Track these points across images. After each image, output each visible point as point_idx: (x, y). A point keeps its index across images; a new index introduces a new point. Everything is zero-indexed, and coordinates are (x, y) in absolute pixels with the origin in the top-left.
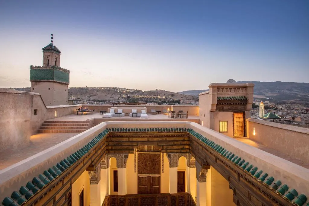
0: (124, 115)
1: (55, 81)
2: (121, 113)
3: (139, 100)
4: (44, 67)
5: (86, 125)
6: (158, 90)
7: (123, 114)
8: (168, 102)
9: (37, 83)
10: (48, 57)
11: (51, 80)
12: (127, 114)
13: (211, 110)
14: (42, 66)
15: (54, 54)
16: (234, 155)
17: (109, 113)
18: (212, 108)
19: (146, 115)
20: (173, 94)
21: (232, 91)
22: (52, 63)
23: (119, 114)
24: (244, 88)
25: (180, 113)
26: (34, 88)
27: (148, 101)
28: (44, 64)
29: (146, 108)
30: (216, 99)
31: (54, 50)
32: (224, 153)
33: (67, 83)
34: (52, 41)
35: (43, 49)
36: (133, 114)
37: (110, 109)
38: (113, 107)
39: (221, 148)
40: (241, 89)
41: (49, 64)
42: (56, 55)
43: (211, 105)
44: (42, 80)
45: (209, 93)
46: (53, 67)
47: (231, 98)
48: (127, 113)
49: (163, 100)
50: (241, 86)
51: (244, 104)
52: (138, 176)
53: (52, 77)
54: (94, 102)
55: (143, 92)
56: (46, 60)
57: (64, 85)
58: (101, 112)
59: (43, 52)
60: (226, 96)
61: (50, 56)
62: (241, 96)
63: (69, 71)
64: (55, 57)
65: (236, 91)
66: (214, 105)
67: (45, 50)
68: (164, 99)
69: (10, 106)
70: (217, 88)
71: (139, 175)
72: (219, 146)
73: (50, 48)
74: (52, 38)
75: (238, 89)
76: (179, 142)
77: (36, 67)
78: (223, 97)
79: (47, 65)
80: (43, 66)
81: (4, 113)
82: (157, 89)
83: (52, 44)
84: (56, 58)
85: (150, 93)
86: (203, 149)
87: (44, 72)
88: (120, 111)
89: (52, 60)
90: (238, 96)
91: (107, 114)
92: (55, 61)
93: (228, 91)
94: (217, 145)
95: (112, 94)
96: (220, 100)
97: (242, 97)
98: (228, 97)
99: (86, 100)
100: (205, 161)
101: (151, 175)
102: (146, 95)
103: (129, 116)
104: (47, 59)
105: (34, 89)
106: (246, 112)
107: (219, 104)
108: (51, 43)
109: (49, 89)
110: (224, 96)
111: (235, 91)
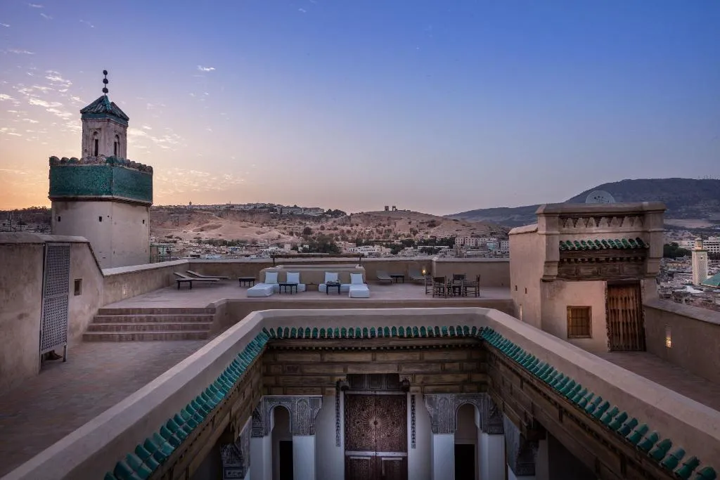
0: (304, 289)
1: (115, 197)
2: (296, 285)
3: (337, 240)
4: (86, 160)
5: (206, 319)
6: (390, 209)
7: (302, 286)
8: (420, 244)
9: (69, 203)
10: (95, 133)
11: (104, 196)
12: (312, 287)
13: (544, 276)
14: (81, 157)
15: (112, 124)
16: (607, 405)
17: (264, 282)
18: (546, 271)
19: (365, 288)
20: (433, 221)
21: (603, 224)
22: (106, 151)
23: (291, 285)
24: (635, 215)
25: (457, 283)
26: (59, 217)
27: (364, 241)
28: (84, 151)
29: (362, 267)
30: (557, 245)
31: (112, 113)
32: (582, 400)
33: (146, 202)
34: (105, 90)
35: (83, 112)
36: (328, 286)
37: (264, 273)
38: (274, 264)
39: (573, 384)
40: (626, 219)
41: (100, 152)
42: (118, 126)
43: (543, 264)
44: (82, 194)
45: (536, 231)
46: (111, 161)
47: (599, 245)
48: (312, 284)
49: (404, 239)
50: (628, 210)
51: (636, 259)
52: (347, 458)
53: (107, 188)
54: (211, 247)
55: (349, 217)
56: (91, 139)
57: (139, 207)
58: (240, 280)
59: (83, 119)
60: (586, 239)
61: (103, 131)
62: (627, 237)
63: (150, 169)
64: (115, 131)
65: (614, 224)
66: (553, 264)
67: (87, 114)
68: (409, 236)
69: (22, 277)
70: (560, 217)
71: (349, 453)
72: (568, 379)
73: (100, 107)
74: (106, 81)
75: (620, 220)
76: (457, 364)
77: (64, 160)
78: (576, 242)
79: (94, 154)
80: (82, 159)
81: (11, 295)
82: (387, 208)
83: (106, 97)
84: (117, 136)
85: (367, 217)
86: (524, 384)
87: (87, 174)
88: (293, 277)
89: (107, 141)
90: (620, 237)
91: (258, 287)
92: (115, 143)
93: (592, 225)
94: (562, 377)
95: (263, 224)
96: (567, 249)
97: (631, 241)
98: (589, 242)
99: (191, 241)
100: (530, 416)
101: (380, 454)
102: (357, 225)
103: (316, 290)
104: (93, 139)
105: (59, 220)
106: (642, 281)
107: (565, 260)
108: (103, 94)
109: (100, 219)
110: (578, 238)
111: (611, 224)
